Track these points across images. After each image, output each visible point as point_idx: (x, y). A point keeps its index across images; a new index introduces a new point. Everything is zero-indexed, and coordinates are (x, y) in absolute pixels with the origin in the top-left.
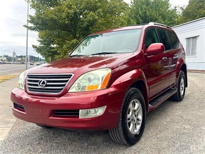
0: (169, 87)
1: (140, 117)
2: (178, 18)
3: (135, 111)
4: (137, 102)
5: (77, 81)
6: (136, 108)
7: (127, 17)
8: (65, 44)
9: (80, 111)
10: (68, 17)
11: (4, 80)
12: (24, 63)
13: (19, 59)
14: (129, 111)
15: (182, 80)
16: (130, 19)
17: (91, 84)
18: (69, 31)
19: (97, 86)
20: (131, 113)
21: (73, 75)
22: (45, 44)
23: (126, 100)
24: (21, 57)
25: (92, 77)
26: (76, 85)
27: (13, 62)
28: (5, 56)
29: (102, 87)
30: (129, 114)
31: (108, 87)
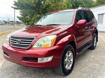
0: (88, 42)
1: (72, 60)
2: (94, 3)
3: (69, 57)
4: (70, 52)
5: (37, 42)
6: (70, 56)
7: (67, 2)
8: (34, 17)
9: (39, 58)
10: (35, 3)
11: (2, 34)
12: (13, 25)
13: (11, 23)
14: (66, 57)
15: (95, 38)
16: (69, 3)
17: (45, 44)
18: (36, 10)
19: (48, 45)
20: (67, 58)
21: (35, 38)
22: (23, 16)
23: (64, 52)
24: (12, 21)
25: (46, 40)
26: (37, 44)
27: (7, 24)
28: (4, 21)
29: (51, 46)
30: (66, 59)
31: (54, 45)
